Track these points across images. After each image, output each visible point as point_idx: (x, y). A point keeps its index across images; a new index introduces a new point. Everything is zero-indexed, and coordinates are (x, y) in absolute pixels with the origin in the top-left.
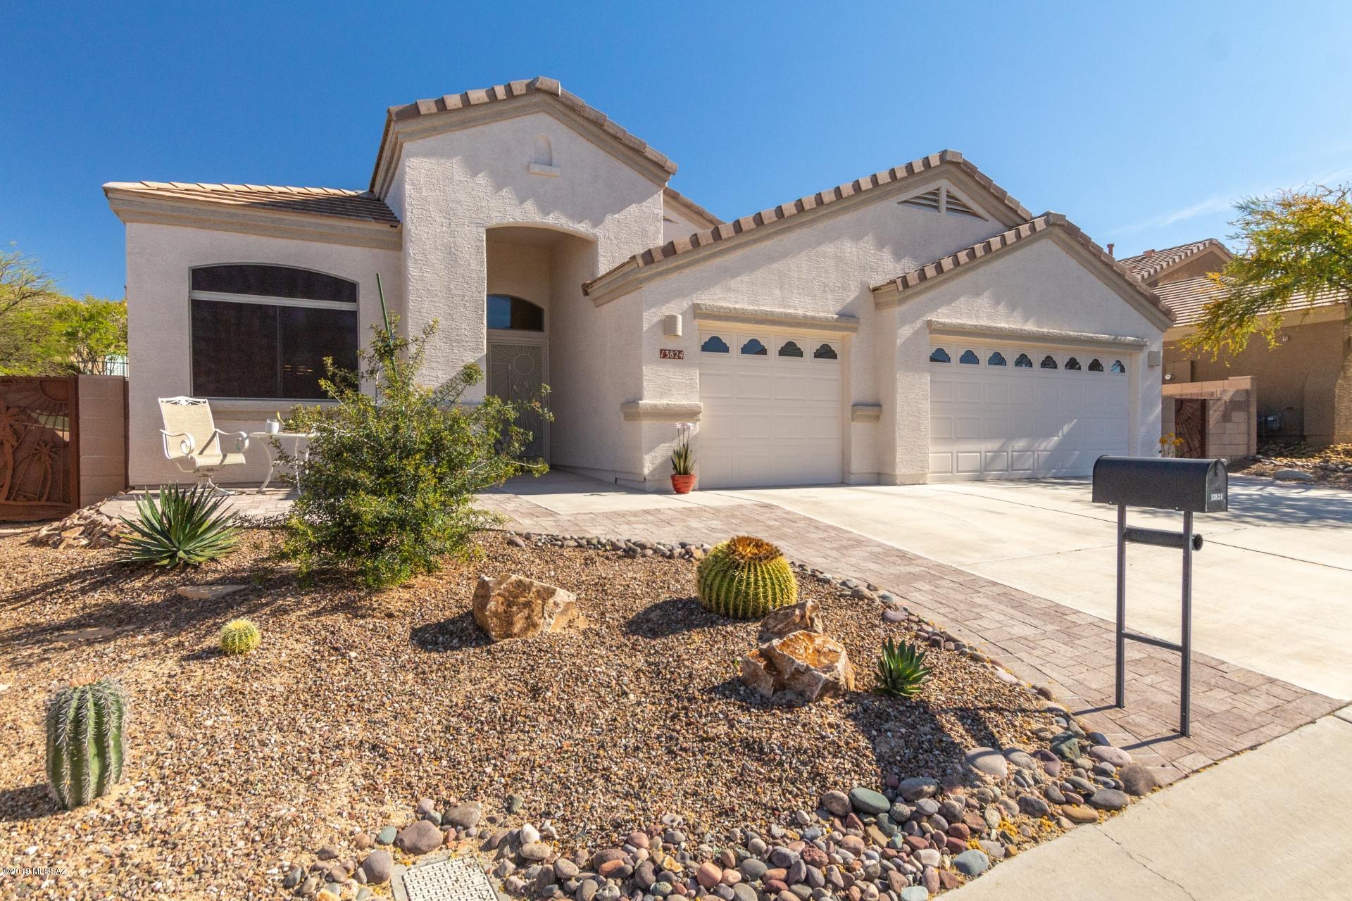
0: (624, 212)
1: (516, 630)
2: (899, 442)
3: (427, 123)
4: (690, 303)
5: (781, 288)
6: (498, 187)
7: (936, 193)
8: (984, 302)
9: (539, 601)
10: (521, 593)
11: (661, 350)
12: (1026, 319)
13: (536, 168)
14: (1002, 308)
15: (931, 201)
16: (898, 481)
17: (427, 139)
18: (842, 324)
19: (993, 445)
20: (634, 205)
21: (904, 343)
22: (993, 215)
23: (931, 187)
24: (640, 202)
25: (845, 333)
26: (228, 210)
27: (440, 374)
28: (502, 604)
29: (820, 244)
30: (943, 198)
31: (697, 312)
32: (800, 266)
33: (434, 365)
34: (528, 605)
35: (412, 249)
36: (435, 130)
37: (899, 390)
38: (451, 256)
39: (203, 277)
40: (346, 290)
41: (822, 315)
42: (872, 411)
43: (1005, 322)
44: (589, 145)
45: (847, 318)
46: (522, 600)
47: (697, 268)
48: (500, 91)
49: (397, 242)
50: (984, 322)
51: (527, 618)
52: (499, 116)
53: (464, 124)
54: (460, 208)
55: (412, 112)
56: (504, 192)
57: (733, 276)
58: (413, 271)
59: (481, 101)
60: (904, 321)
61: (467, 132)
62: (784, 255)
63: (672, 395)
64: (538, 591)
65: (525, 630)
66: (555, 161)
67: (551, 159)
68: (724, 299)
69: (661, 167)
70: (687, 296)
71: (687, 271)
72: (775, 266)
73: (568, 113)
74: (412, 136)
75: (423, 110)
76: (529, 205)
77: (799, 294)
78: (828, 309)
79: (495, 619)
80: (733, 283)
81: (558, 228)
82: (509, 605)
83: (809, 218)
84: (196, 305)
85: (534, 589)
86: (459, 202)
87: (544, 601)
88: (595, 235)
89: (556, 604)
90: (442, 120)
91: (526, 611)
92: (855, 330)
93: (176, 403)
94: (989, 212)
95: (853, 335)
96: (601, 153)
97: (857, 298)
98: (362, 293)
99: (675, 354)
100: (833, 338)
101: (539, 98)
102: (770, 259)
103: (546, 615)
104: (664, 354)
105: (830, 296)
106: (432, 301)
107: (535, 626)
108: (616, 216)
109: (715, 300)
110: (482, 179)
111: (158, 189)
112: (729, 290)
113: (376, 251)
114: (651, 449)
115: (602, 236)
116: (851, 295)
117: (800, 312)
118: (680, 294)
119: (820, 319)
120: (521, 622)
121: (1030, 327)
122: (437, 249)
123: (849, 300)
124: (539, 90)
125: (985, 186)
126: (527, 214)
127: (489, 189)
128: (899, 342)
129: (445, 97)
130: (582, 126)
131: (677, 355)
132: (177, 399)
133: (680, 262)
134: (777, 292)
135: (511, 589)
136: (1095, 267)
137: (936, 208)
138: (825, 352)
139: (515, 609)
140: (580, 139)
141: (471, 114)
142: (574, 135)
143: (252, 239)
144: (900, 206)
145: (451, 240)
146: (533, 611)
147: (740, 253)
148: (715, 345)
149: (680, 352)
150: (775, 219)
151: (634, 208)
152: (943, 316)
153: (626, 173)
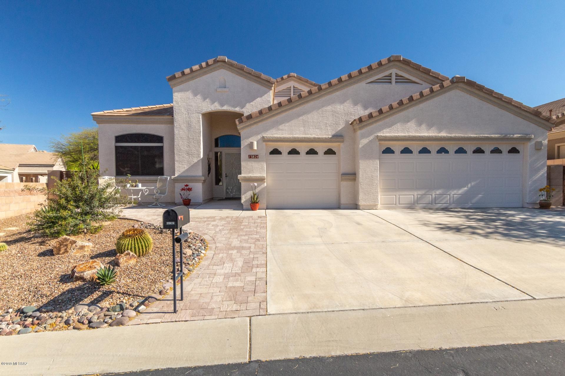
0: (255, 101)
1: (61, 253)
2: (360, 190)
3: (179, 80)
4: (261, 136)
5: (304, 127)
6: (205, 99)
7: (390, 76)
8: (412, 124)
9: (70, 245)
10: (65, 241)
11: (249, 156)
12: (440, 131)
13: (219, 90)
14: (424, 126)
15: (388, 80)
16: (361, 208)
17: (180, 86)
18: (334, 140)
19: (420, 192)
20: (259, 98)
21: (363, 147)
22: (425, 82)
23: (387, 73)
24: (261, 96)
25: (339, 143)
26: (123, 117)
27: (185, 166)
28: (58, 244)
29: (323, 106)
30: (394, 77)
31: (265, 140)
32: (314, 117)
33: (184, 163)
34: (66, 245)
35: (176, 124)
36: (182, 82)
37: (361, 167)
38: (189, 125)
39: (119, 139)
40: (160, 139)
41: (324, 136)
42: (352, 177)
43: (425, 133)
44: (240, 77)
45: (338, 137)
46: (65, 244)
47: (264, 122)
48: (204, 64)
49: (172, 122)
50: (413, 134)
51: (65, 249)
52: (205, 73)
53: (193, 78)
54: (192, 108)
55: (174, 78)
56: (207, 100)
57: (280, 124)
58: (176, 132)
59: (197, 69)
60: (364, 136)
61: (195, 80)
62: (304, 113)
63: (254, 172)
64: (70, 242)
65: (63, 253)
66: (227, 86)
67: (225, 85)
68: (277, 134)
69: (269, 82)
70: (260, 134)
71: (260, 124)
72: (301, 118)
73: (231, 67)
74: (175, 85)
75: (177, 76)
76: (216, 104)
77: (313, 128)
78: (328, 134)
79: (55, 249)
80: (281, 127)
81: (228, 110)
82: (61, 245)
83: (316, 96)
84: (117, 148)
85: (69, 241)
86: (192, 106)
87: (72, 244)
88: (243, 111)
89: (76, 246)
90: (184, 78)
91: (65, 247)
92: (343, 142)
93: (104, 178)
94: (423, 81)
95: (342, 144)
96: (245, 80)
97: (344, 128)
98: (165, 140)
99: (255, 157)
100: (333, 146)
101: (219, 64)
102: (299, 115)
103: (72, 249)
104: (250, 157)
105: (329, 128)
106: (182, 141)
107: (67, 252)
108: (252, 103)
109: (273, 134)
110: (199, 97)
111: (108, 113)
112: (279, 129)
113: (169, 125)
114: (245, 193)
115: (245, 112)
116: (341, 126)
117: (313, 136)
118: (257, 133)
119: (322, 138)
120: (63, 250)
121: (443, 134)
122: (184, 123)
123: (339, 129)
124: (218, 61)
125: (417, 68)
126: (216, 107)
127: (202, 101)
128: (360, 146)
129: (184, 70)
130: (236, 71)
131: (256, 157)
132: (104, 177)
133: (255, 121)
134: (302, 129)
135: (62, 240)
136: (491, 100)
137: (391, 82)
138: (330, 152)
139: (62, 246)
140: (237, 76)
141: (194, 74)
142: (234, 75)
143: (132, 125)
144: (368, 85)
145: (189, 119)
146: (68, 247)
147: (284, 114)
148: (276, 152)
149: (257, 156)
150: (298, 99)
151: (259, 99)
152: (386, 133)
153: (255, 86)
